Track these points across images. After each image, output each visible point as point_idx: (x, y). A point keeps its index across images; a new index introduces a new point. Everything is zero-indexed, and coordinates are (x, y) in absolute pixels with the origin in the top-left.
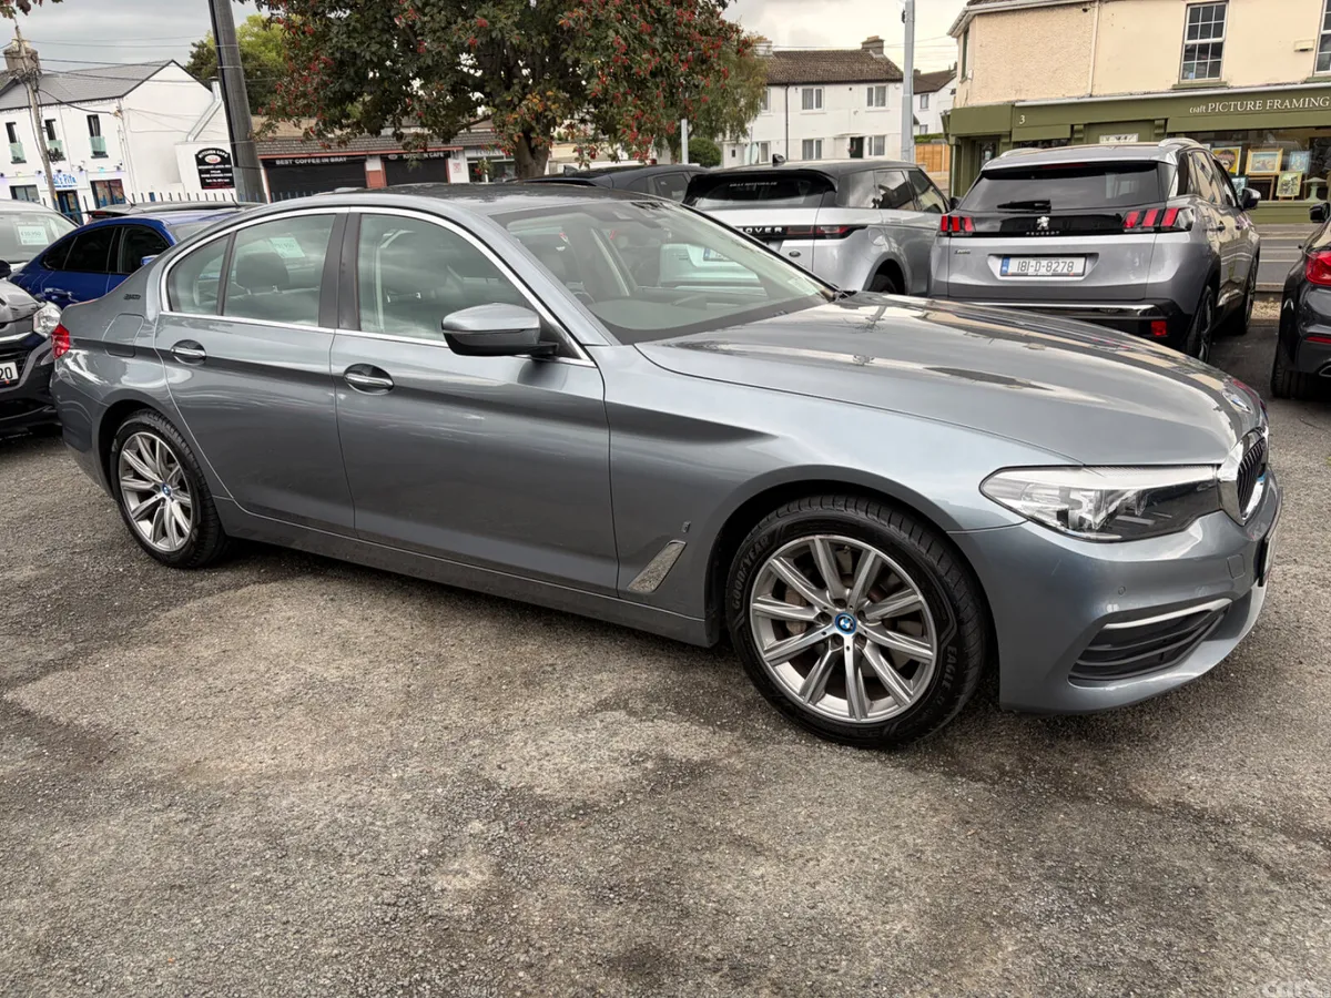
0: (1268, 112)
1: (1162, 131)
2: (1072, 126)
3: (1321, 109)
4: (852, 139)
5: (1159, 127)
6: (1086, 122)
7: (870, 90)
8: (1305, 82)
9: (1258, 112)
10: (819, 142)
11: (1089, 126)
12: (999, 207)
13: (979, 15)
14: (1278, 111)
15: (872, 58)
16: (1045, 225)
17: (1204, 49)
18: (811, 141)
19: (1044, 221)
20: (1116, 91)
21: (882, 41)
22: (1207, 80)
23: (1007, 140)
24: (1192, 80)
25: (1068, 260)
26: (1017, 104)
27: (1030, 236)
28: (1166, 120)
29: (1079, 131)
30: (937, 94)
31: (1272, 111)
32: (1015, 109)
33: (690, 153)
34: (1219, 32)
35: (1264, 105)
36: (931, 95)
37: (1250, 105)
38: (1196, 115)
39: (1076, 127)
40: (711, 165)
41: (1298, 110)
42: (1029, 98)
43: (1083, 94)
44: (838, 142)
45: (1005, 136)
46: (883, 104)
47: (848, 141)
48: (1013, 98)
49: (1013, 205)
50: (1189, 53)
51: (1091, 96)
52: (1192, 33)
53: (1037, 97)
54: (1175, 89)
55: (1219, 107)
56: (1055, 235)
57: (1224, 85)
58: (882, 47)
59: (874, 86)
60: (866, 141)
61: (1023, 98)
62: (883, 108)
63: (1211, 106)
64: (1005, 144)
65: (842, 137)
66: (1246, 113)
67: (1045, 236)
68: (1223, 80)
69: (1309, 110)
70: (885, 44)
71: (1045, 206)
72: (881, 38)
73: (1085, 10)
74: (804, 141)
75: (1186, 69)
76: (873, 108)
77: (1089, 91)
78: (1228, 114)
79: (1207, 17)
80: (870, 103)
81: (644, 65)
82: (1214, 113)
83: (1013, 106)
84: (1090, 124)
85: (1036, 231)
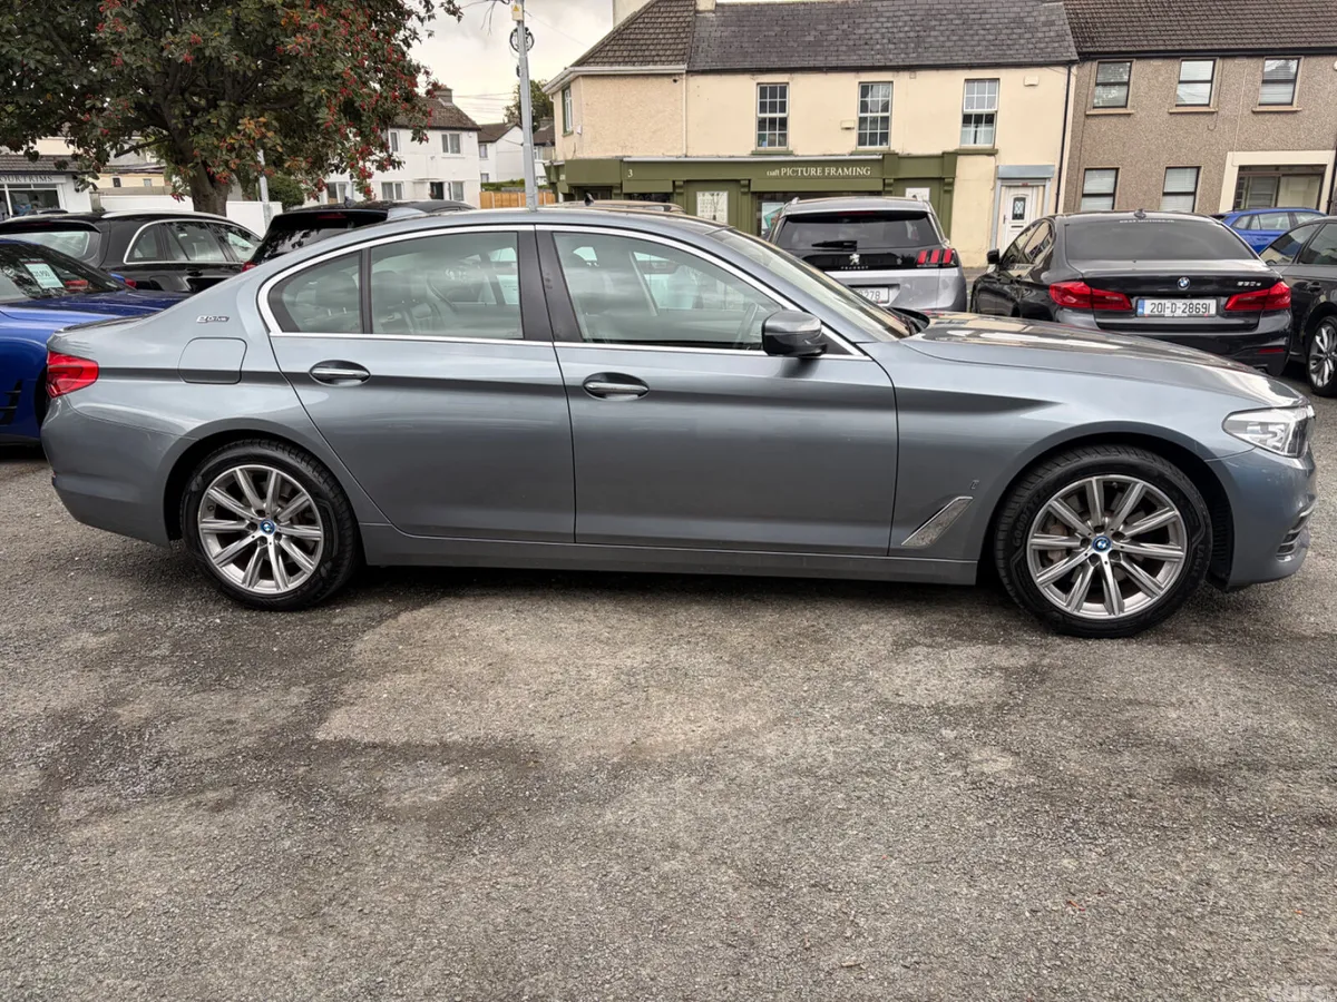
0: (827, 178)
1: (746, 190)
2: (674, 182)
3: (864, 177)
4: (432, 184)
5: (744, 186)
6: (685, 179)
7: (444, 137)
8: (851, 155)
9: (818, 178)
10: (398, 185)
11: (687, 182)
12: (814, 245)
13: (584, 76)
14: (834, 177)
15: (442, 106)
16: (857, 261)
17: (773, 121)
18: (390, 184)
19: (855, 258)
20: (707, 154)
21: (450, 90)
22: (777, 148)
23: (619, 191)
24: (766, 148)
25: (875, 290)
26: (625, 159)
27: (844, 270)
28: (749, 180)
29: (680, 187)
30: (494, 145)
31: (829, 177)
32: (623, 164)
33: (270, 190)
34: (783, 109)
35: (823, 171)
36: (489, 145)
37: (813, 171)
38: (771, 178)
39: (677, 183)
40: (295, 204)
41: (848, 177)
42: (635, 154)
43: (679, 154)
44: (418, 187)
45: (617, 188)
46: (458, 151)
47: (428, 185)
48: (620, 154)
49: (825, 244)
50: (762, 124)
51: (686, 156)
52: (763, 108)
53: (639, 154)
54: (754, 154)
55: (789, 171)
56: (865, 269)
57: (790, 154)
58: (451, 96)
59: (448, 133)
60: (446, 187)
61: (629, 154)
62: (457, 155)
63: (783, 170)
64: (616, 194)
65: (421, 182)
66: (810, 177)
67: (857, 270)
68: (790, 149)
69: (856, 177)
70: (454, 93)
71: (852, 246)
72: (449, 87)
73: (675, 81)
74: (383, 184)
75: (761, 138)
76: (449, 154)
77: (684, 152)
78: (797, 177)
79: (773, 95)
80: (445, 150)
81: (367, 100)
82: (786, 177)
83: (622, 161)
84: (688, 181)
85: (849, 266)
